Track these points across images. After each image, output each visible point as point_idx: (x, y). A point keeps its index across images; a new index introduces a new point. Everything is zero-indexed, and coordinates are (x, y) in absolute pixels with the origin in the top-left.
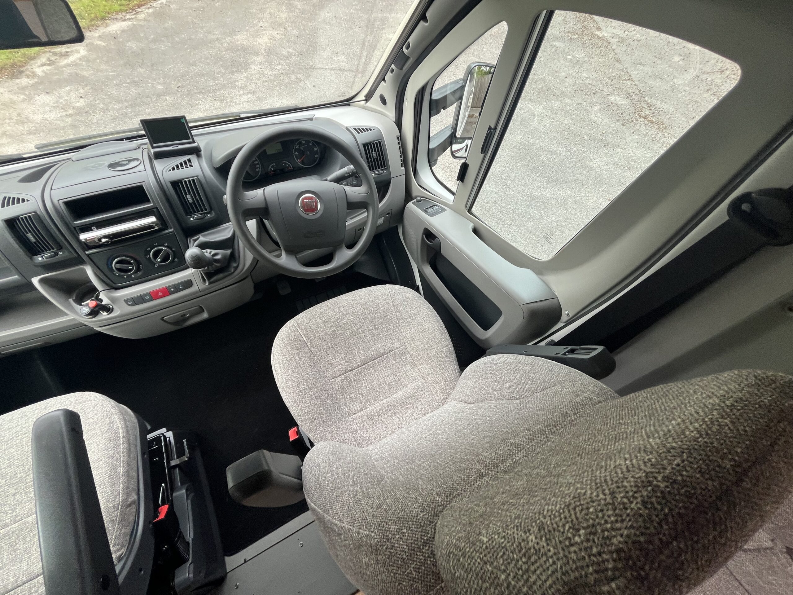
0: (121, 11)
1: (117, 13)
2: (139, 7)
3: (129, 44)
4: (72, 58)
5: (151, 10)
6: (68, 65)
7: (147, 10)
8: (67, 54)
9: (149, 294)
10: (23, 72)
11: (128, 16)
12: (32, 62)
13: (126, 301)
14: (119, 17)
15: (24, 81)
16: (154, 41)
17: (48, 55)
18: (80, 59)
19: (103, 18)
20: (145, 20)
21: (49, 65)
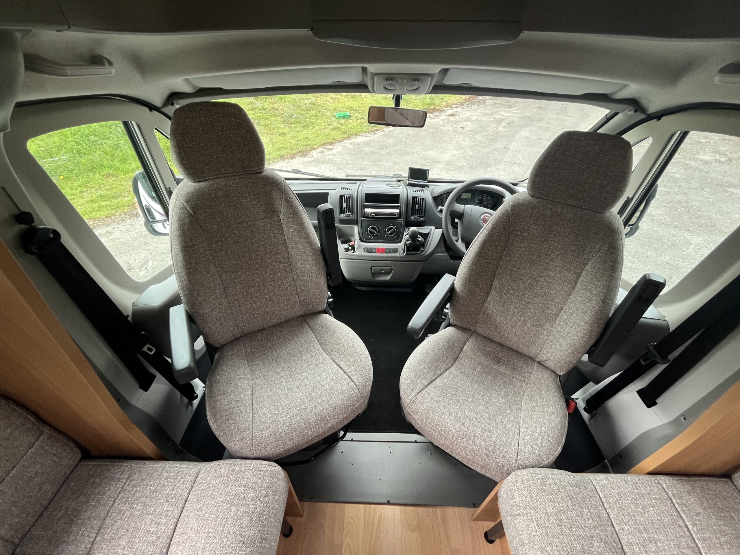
0: (366, 132)
1: (364, 132)
2: (377, 131)
3: (365, 148)
4: (334, 151)
5: (383, 133)
6: (330, 155)
7: (381, 133)
8: (331, 149)
9: (375, 249)
10: (308, 155)
11: (369, 135)
12: (314, 151)
13: (364, 249)
14: (364, 135)
15: (307, 159)
16: (379, 148)
17: (322, 148)
18: (337, 152)
19: (356, 135)
20: (378, 137)
21: (321, 153)
